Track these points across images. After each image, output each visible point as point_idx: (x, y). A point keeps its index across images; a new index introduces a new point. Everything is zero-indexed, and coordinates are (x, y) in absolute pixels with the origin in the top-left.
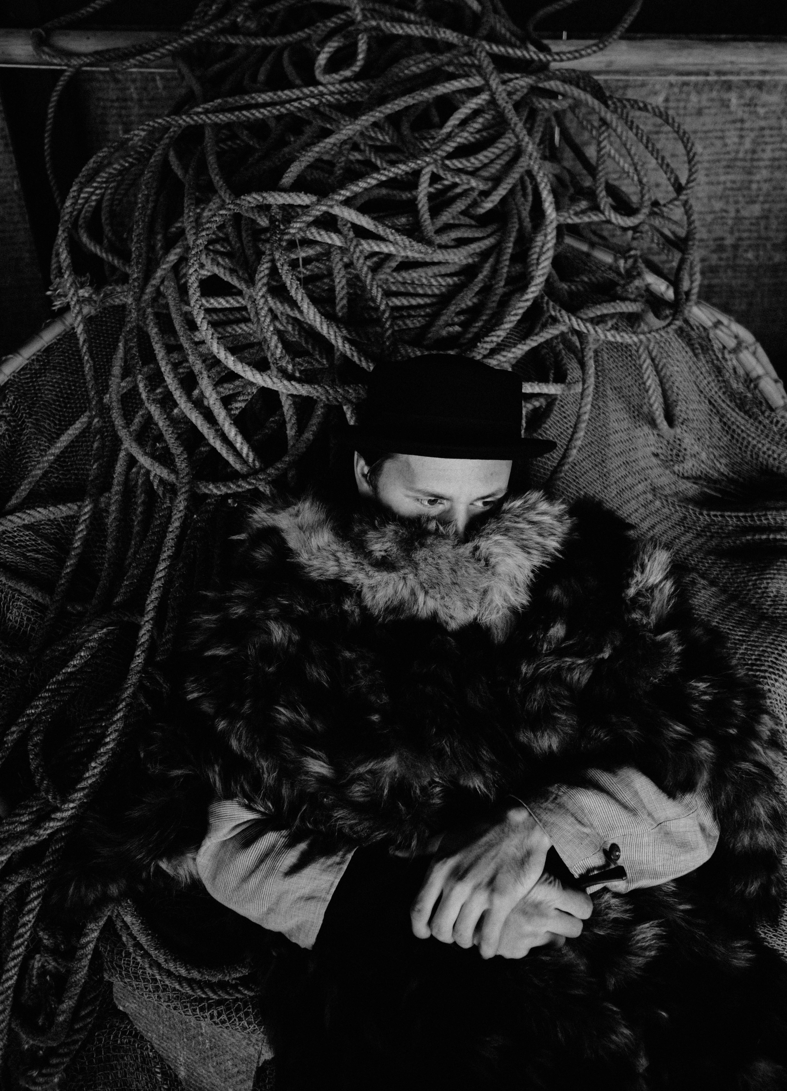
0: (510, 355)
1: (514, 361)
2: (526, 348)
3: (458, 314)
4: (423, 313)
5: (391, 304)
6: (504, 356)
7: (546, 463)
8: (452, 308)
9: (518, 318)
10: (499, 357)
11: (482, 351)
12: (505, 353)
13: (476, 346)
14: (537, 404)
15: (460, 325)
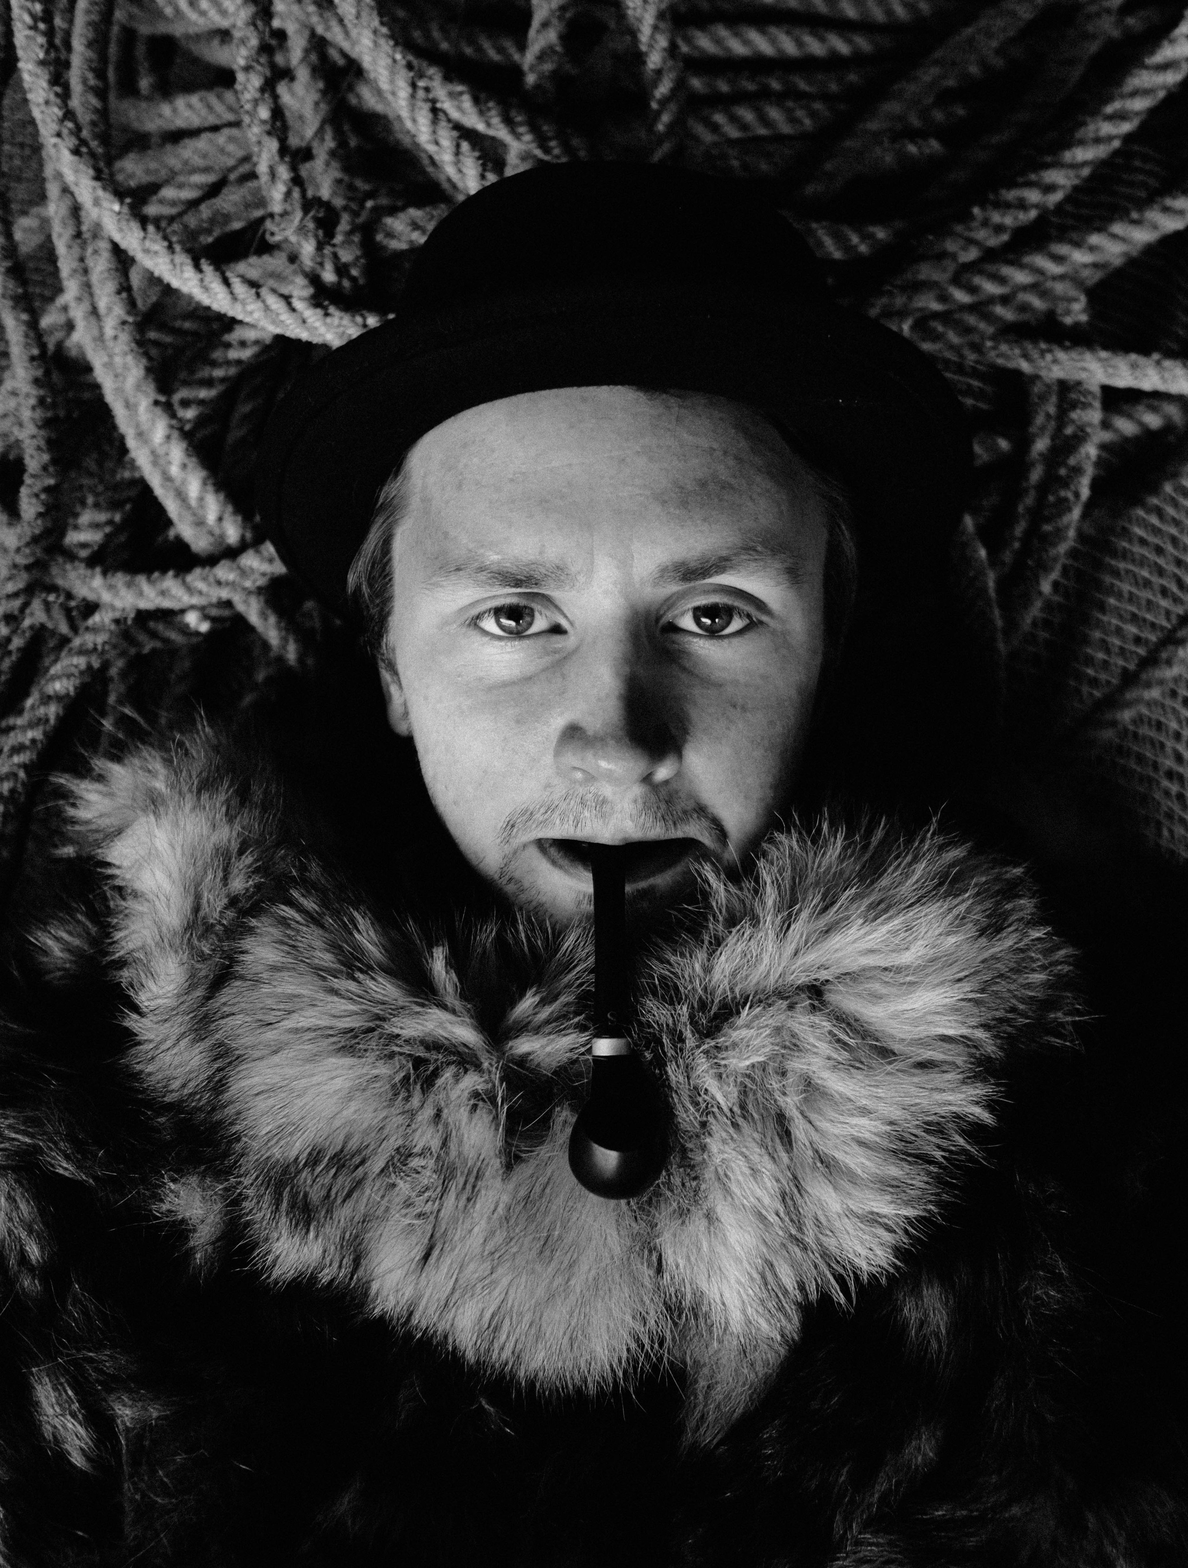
0: (1080, 257)
1: (1092, 277)
2: (1142, 236)
3: (945, 97)
4: (834, 87)
5: (684, 49)
6: (1059, 259)
7: (1150, 605)
8: (929, 74)
9: (1126, 127)
10: (1041, 261)
11: (981, 234)
12: (1062, 249)
13: (966, 217)
14: (1153, 421)
15: (941, 134)
